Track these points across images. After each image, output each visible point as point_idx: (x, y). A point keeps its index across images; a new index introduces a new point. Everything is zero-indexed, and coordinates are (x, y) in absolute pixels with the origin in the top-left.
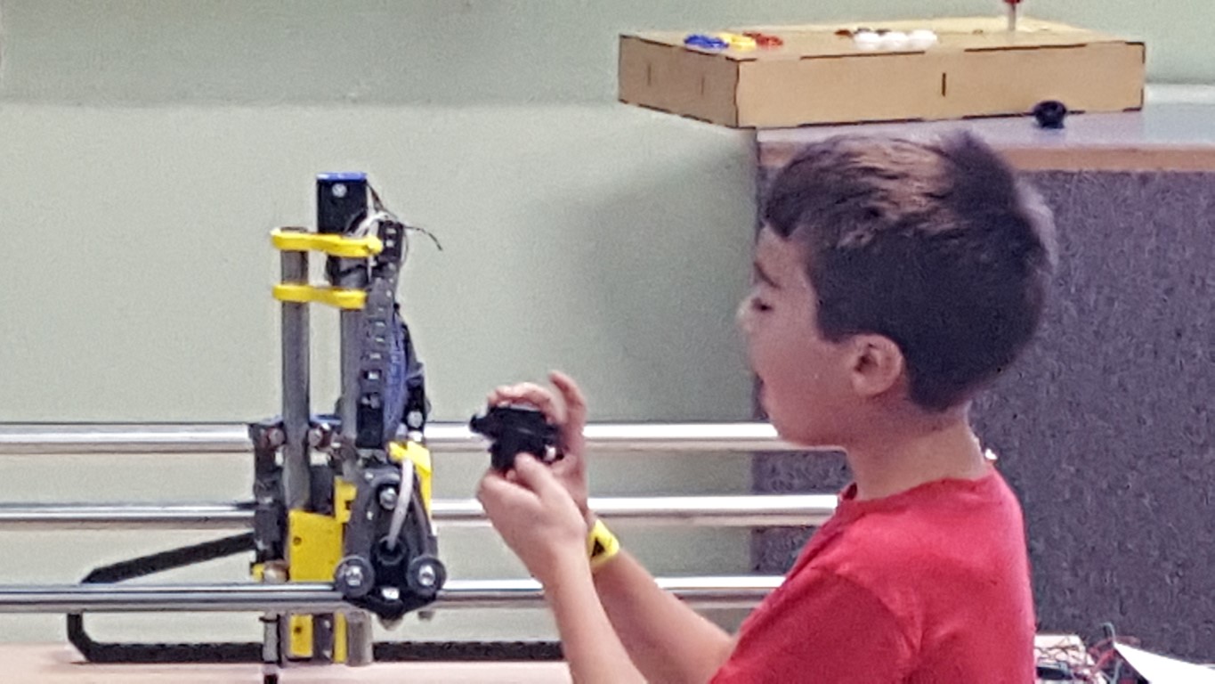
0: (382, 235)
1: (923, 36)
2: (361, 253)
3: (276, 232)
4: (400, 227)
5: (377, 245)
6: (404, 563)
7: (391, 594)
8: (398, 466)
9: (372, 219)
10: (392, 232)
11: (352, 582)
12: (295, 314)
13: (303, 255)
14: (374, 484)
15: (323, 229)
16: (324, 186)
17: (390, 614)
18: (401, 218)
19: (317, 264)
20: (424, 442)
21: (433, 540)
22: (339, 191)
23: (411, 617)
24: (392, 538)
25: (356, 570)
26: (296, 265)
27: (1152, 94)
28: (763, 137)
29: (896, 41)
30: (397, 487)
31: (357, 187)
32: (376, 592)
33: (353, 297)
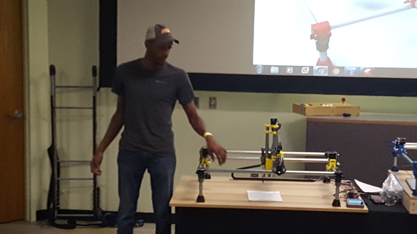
1: (331, 105)
2: (276, 127)
3: (266, 125)
5: (278, 126)
6: (281, 168)
7: (279, 172)
9: (277, 123)
11: (275, 171)
12: (267, 135)
14: (278, 159)
15: (271, 124)
16: (272, 119)
17: (279, 174)
18: (281, 124)
19: (270, 128)
21: (285, 166)
22: (274, 120)
23: (282, 175)
24: (280, 165)
25: (275, 169)
26: (268, 129)
27: (361, 113)
28: (309, 117)
29: (328, 105)
30: (280, 159)
31: (276, 120)
32: (277, 172)
33: (275, 133)
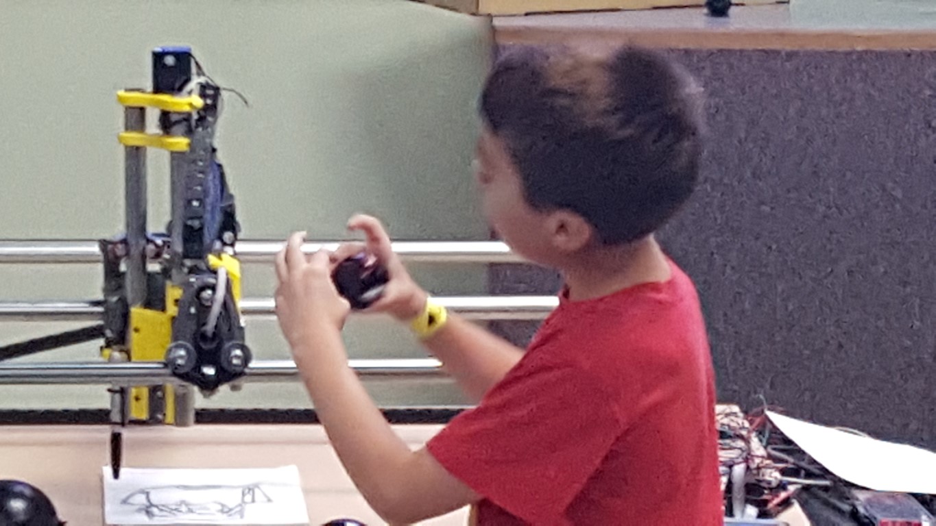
0: (203, 95)
2: (187, 109)
3: (122, 93)
4: (217, 89)
5: (198, 102)
6: (219, 348)
7: (210, 371)
8: (214, 272)
9: (194, 83)
10: (211, 92)
11: (180, 362)
12: (135, 155)
13: (142, 110)
14: (196, 286)
15: (157, 90)
16: (158, 57)
17: (209, 386)
20: (235, 255)
21: (241, 329)
22: (170, 60)
24: (210, 328)
25: (182, 352)
26: (136, 118)
28: (497, 22)
30: (213, 288)
31: (184, 58)
32: (197, 368)
33: (180, 142)
